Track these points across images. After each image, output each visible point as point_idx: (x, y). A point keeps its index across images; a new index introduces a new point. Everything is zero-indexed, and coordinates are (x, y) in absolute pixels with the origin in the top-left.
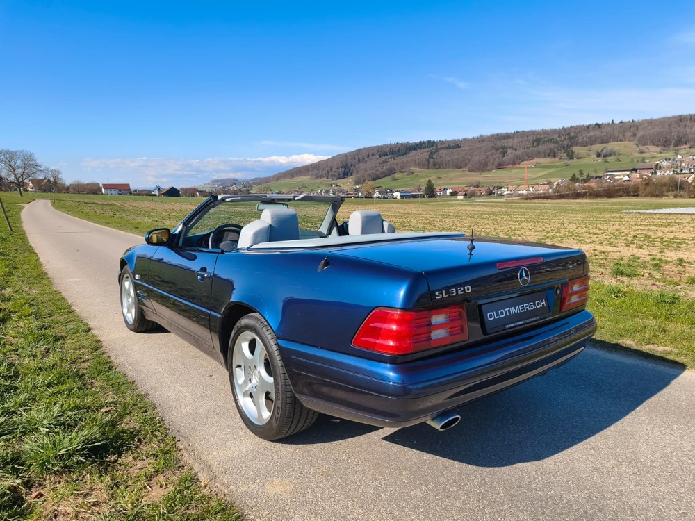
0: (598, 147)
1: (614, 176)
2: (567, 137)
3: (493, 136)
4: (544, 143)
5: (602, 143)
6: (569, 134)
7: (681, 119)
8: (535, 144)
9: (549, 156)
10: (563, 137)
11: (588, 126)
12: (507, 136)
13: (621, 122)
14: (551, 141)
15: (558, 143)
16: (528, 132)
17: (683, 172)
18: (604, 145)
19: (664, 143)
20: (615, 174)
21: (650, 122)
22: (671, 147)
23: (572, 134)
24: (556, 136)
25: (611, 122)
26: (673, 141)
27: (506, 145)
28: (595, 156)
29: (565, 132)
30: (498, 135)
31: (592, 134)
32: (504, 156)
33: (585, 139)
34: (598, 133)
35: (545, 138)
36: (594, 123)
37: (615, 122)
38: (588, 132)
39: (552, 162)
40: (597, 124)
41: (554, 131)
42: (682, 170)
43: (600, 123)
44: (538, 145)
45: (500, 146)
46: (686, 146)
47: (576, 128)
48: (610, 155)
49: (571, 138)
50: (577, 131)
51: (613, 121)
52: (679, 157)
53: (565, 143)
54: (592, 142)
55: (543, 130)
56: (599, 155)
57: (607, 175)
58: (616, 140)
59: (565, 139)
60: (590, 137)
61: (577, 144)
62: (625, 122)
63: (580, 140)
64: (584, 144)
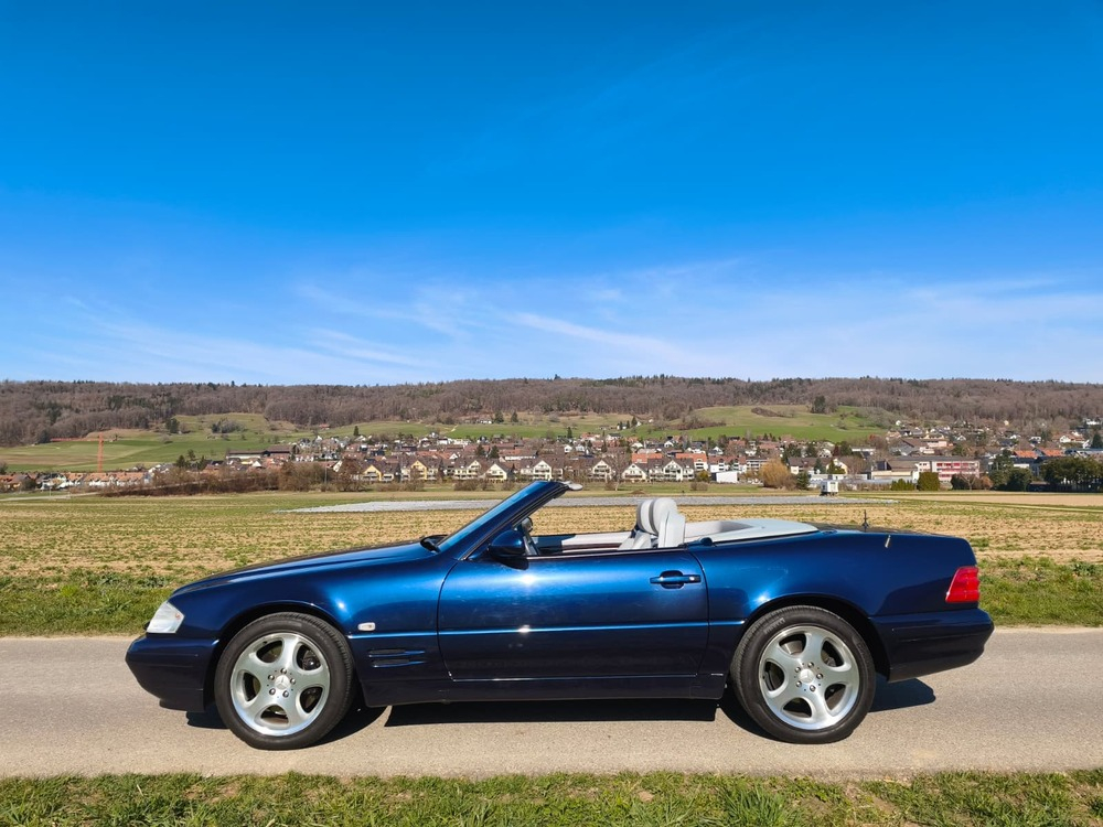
0: (214, 418)
1: (240, 460)
2: (166, 399)
3: (32, 384)
4: (128, 404)
5: (220, 412)
6: (169, 395)
7: (317, 390)
8: (113, 405)
9: (137, 425)
10: (160, 399)
11: (199, 386)
12: (61, 388)
13: (245, 386)
14: (141, 402)
15: (151, 406)
16: (100, 385)
17: (325, 458)
18: (223, 415)
19: (301, 419)
20: (241, 457)
21: (281, 390)
22: (309, 425)
23: (174, 396)
24: (148, 396)
25: (230, 385)
26: (310, 418)
27: (58, 401)
28: (210, 430)
29: (162, 391)
30: (42, 383)
31: (203, 398)
32: (54, 421)
33: (194, 404)
34: (212, 397)
35: (130, 397)
36: (207, 383)
37: (236, 384)
38: (198, 395)
39: (142, 436)
40: (210, 384)
41: (145, 388)
42: (324, 456)
43: (215, 383)
44: (120, 407)
45: (47, 402)
46: (325, 425)
47: (180, 386)
48: (232, 430)
49: (172, 401)
50: (182, 389)
51: (233, 382)
52: (319, 438)
53: (164, 408)
54: (203, 409)
55: (126, 383)
56: (215, 429)
57: (230, 459)
58: (238, 409)
59: (163, 402)
60: (202, 402)
61: (183, 411)
62: (249, 386)
63: (187, 405)
64: (193, 412)
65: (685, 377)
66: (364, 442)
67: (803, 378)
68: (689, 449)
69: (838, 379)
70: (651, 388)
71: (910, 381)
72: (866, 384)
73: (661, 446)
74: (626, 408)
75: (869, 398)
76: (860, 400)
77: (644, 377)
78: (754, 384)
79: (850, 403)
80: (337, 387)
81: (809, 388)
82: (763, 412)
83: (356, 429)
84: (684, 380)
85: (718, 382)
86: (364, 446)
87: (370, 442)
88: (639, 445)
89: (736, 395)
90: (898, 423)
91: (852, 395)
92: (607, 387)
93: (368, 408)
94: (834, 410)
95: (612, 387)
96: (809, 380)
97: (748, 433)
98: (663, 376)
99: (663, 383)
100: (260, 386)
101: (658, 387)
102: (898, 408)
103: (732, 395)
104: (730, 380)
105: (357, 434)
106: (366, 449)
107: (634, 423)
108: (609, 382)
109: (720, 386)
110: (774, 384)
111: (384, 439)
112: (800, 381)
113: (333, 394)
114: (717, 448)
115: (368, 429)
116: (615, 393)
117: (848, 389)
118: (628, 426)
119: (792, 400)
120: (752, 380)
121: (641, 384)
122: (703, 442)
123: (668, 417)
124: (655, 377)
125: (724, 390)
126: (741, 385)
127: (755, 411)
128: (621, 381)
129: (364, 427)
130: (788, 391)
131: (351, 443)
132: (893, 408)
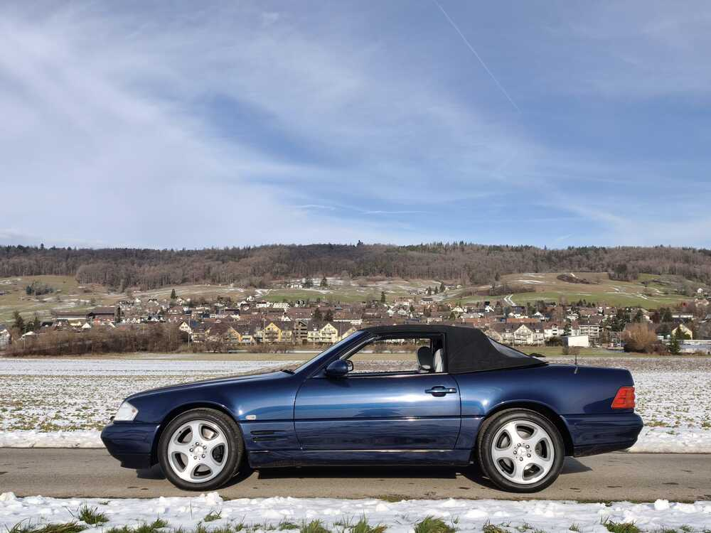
0: (27, 280)
1: (68, 322)
5: (32, 274)
7: (126, 254)
11: (9, 249)
13: (54, 249)
17: (152, 320)
18: (36, 278)
19: (112, 281)
20: (69, 319)
21: (91, 253)
22: (121, 288)
25: (39, 247)
26: (122, 280)
28: (25, 292)
31: (15, 260)
34: (23, 259)
37: (45, 247)
38: (8, 257)
40: (20, 247)
42: (150, 318)
43: (25, 246)
46: (137, 288)
48: (46, 292)
51: (42, 245)
52: (137, 301)
56: (30, 291)
57: (58, 321)
58: (50, 271)
62: (58, 249)
65: (484, 244)
66: (185, 305)
67: (598, 246)
68: (511, 314)
69: (632, 248)
70: (453, 255)
71: (700, 251)
72: (661, 253)
73: (483, 311)
74: (430, 274)
75: (668, 266)
76: (660, 269)
77: (444, 244)
78: (553, 252)
79: (649, 271)
80: (145, 251)
81: (607, 256)
82: (570, 279)
83: (174, 292)
84: (483, 247)
85: (517, 250)
86: (186, 309)
87: (191, 305)
88: (459, 310)
89: (536, 262)
90: (700, 290)
91: (650, 263)
92: (410, 253)
93: (179, 271)
94: (635, 278)
95: (415, 253)
96: (604, 248)
97: (563, 299)
98: (462, 243)
99: (463, 250)
100: (69, 249)
101: (459, 253)
102: (695, 276)
103: (531, 262)
104: (527, 247)
105: (173, 296)
106: (189, 312)
107: (442, 288)
108: (411, 248)
109: (519, 255)
110: (571, 252)
111: (204, 303)
112: (596, 250)
113: (142, 258)
114: (538, 314)
115: (185, 292)
116: (419, 259)
117: (643, 259)
118: (436, 292)
119: (592, 269)
120: (548, 249)
121: (443, 251)
122: (523, 308)
123: (476, 283)
124: (455, 244)
125: (523, 257)
126: (540, 253)
127: (561, 278)
128: (423, 248)
129: (181, 291)
130: (585, 259)
131: (172, 305)
132: (691, 276)
